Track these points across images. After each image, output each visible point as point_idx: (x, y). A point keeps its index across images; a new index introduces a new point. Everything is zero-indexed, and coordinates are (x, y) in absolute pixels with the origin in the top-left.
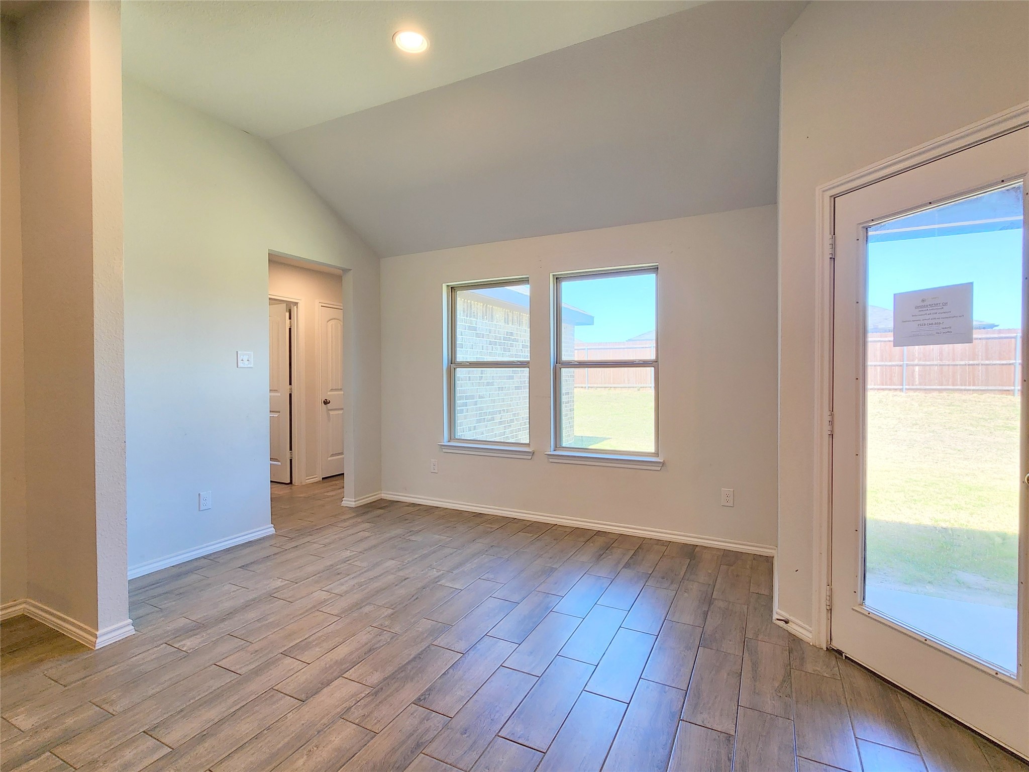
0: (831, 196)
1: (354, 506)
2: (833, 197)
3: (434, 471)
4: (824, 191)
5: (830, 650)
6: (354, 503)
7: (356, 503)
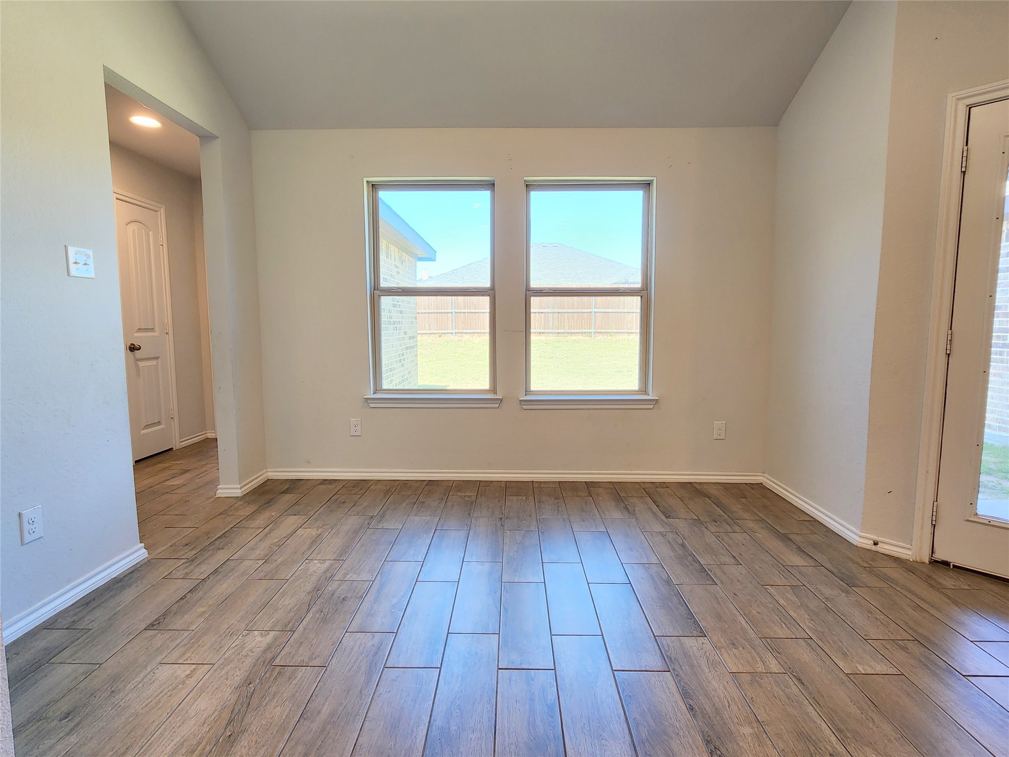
0: (967, 106)
1: (240, 495)
2: (968, 107)
3: (356, 434)
4: (958, 99)
5: (934, 562)
6: (240, 491)
7: (243, 489)
